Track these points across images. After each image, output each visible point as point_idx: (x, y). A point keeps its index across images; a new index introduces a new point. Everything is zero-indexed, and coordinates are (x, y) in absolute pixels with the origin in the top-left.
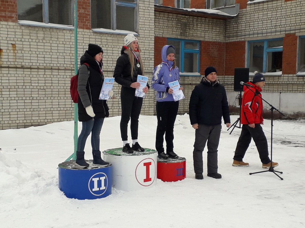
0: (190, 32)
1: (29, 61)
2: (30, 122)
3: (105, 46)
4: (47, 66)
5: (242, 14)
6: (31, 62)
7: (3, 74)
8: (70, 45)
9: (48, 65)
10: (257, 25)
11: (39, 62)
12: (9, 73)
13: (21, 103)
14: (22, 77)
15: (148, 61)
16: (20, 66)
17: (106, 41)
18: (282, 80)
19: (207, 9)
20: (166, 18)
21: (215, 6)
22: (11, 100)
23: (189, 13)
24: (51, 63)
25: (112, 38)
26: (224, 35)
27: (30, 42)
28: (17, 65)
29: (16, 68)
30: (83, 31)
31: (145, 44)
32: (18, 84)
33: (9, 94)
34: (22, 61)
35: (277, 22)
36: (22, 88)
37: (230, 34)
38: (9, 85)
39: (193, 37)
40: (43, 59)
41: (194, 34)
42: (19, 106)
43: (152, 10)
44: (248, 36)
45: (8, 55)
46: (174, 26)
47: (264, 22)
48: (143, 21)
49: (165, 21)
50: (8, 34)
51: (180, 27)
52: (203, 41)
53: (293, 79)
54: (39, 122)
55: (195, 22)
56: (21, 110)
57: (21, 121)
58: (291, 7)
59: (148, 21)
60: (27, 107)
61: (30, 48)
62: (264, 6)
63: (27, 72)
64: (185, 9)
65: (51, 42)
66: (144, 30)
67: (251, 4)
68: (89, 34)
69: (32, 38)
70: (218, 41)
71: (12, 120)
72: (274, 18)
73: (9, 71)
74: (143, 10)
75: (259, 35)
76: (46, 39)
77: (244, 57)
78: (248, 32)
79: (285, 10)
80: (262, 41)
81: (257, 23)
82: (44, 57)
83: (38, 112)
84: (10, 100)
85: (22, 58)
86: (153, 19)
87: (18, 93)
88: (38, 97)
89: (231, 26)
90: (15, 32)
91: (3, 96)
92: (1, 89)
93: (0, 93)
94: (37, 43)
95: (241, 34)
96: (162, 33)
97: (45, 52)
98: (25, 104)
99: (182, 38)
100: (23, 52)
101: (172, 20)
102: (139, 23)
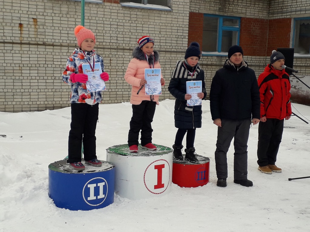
0: (230, 8)
1: (51, 37)
2: (52, 104)
3: (134, 23)
4: (70, 43)
6: (53, 39)
7: (23, 51)
8: (96, 21)
9: (72, 42)
11: (62, 38)
12: (29, 50)
13: (42, 83)
14: (44, 54)
15: (181, 39)
16: (42, 42)
17: (135, 16)
22: (32, 79)
24: (75, 40)
25: (142, 13)
26: (268, 11)
27: (53, 17)
28: (39, 41)
29: (38, 44)
30: (111, 6)
31: (179, 20)
32: (39, 62)
33: (30, 73)
34: (44, 37)
36: (44, 67)
37: (275, 11)
38: (30, 64)
39: (232, 13)
40: (66, 35)
41: (234, 10)
42: (40, 86)
44: (295, 13)
45: (29, 31)
50: (29, 8)
51: (218, 1)
52: (244, 18)
54: (61, 104)
56: (42, 90)
57: (42, 102)
60: (48, 87)
63: (49, 49)
65: (76, 16)
66: (178, 5)
68: (117, 8)
69: (55, 12)
70: (260, 17)
71: (32, 101)
73: (29, 48)
75: (306, 12)
76: (70, 13)
77: (290, 36)
78: (295, 9)
82: (68, 34)
83: (60, 93)
84: (30, 79)
85: (44, 34)
87: (39, 72)
89: (276, 1)
90: (37, 5)
91: (23, 75)
92: (21, 68)
93: (20, 72)
94: (61, 17)
95: (287, 10)
96: (198, 8)
97: (69, 27)
98: (47, 83)
99: (220, 14)
100: (45, 27)
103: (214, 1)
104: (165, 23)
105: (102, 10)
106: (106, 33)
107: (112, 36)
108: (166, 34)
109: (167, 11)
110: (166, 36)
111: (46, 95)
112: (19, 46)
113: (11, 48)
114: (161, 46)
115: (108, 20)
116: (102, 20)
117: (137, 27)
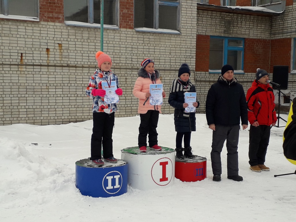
0: (234, 30)
1: (74, 60)
2: (75, 118)
3: (147, 45)
4: (91, 64)
5: (288, 11)
6: (76, 61)
7: (50, 72)
8: (113, 45)
11: (83, 60)
12: (55, 72)
13: (66, 100)
14: (67, 75)
15: (189, 59)
16: (66, 64)
17: (148, 40)
19: (253, 6)
20: (209, 17)
21: (261, 3)
22: (57, 97)
23: (233, 11)
24: (95, 62)
25: (154, 37)
26: (270, 32)
27: (75, 42)
28: (63, 63)
29: (62, 66)
30: (126, 31)
31: (187, 42)
32: (64, 82)
33: (56, 92)
34: (68, 60)
36: (68, 86)
37: (276, 32)
38: (55, 83)
39: (236, 35)
40: (87, 58)
41: (238, 32)
42: (64, 102)
43: (194, 8)
44: (294, 33)
45: (55, 54)
46: (217, 24)
48: (185, 19)
49: (208, 19)
50: (55, 35)
51: (223, 24)
52: (248, 39)
54: (83, 118)
55: (239, 20)
56: (66, 107)
57: (66, 117)
59: (190, 20)
60: (71, 104)
61: (76, 47)
63: (73, 70)
64: (229, 7)
65: (95, 41)
66: (186, 29)
68: (132, 33)
69: (77, 37)
70: (263, 38)
71: (58, 116)
73: (55, 69)
74: (185, 9)
77: (290, 54)
82: (89, 56)
83: (82, 109)
84: (56, 97)
85: (68, 57)
86: (196, 18)
87: (64, 90)
88: (83, 94)
89: (277, 23)
90: (62, 32)
91: (50, 93)
92: (48, 87)
93: (47, 90)
94: (82, 42)
95: (287, 31)
96: (205, 31)
97: (89, 51)
98: (70, 100)
99: (225, 36)
100: (69, 51)
101: (216, 18)
102: (181, 21)
103: (219, 24)
104: (175, 45)
105: (119, 35)
106: (122, 55)
107: (127, 58)
108: (176, 55)
109: (176, 34)
110: (175, 56)
111: (69, 110)
112: (47, 68)
113: (39, 70)
114: (171, 65)
115: (123, 43)
116: (119, 44)
117: (149, 49)
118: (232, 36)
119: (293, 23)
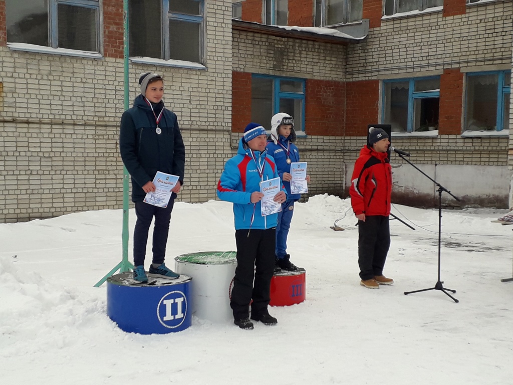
0: (289, 65)
1: (25, 110)
2: (27, 213)
4: (54, 119)
5: (373, 36)
6: (28, 113)
8: (93, 85)
9: (57, 117)
10: (398, 54)
11: (42, 111)
13: (11, 181)
14: (13, 136)
15: (222, 112)
16: (11, 118)
18: (438, 144)
19: (316, 26)
20: (250, 42)
21: (329, 22)
23: (288, 33)
24: (62, 114)
26: (344, 70)
27: (27, 79)
28: (6, 117)
29: (4, 121)
30: (115, 62)
31: (217, 83)
32: (7, 149)
34: (14, 110)
35: (430, 50)
36: (13, 156)
37: (354, 69)
39: (293, 73)
40: (48, 107)
41: (295, 68)
42: (8, 185)
43: (228, 28)
44: (383, 73)
46: (263, 54)
47: (408, 49)
48: (214, 45)
49: (248, 45)
51: (272, 56)
52: (311, 80)
53: (456, 142)
54: (41, 213)
55: (297, 48)
56: (11, 192)
57: (11, 210)
58: (453, 25)
59: (222, 46)
60: (21, 187)
61: (27, 88)
62: (410, 24)
63: (23, 129)
64: (281, 27)
65: (62, 78)
66: (215, 61)
67: (387, 20)
69: (30, 71)
70: (334, 79)
72: (426, 44)
74: (214, 28)
75: (400, 71)
77: (377, 106)
78: (384, 66)
79: (443, 30)
80: (406, 81)
81: (398, 50)
82: (50, 104)
83: (39, 196)
85: (14, 105)
86: (230, 43)
87: (7, 163)
88: (40, 170)
90: (2, 62)
94: (39, 80)
95: (372, 69)
96: (244, 65)
97: (52, 95)
98: (19, 181)
99: (276, 74)
100: (15, 95)
101: (260, 45)
102: (207, 49)
103: (266, 54)
104: (197, 88)
105: (102, 68)
106: (108, 103)
107: (117, 108)
108: (200, 104)
109: (199, 70)
110: (199, 107)
111: (17, 199)
114: (192, 121)
115: (111, 83)
116: (103, 84)
118: (286, 74)
119: (381, 56)
